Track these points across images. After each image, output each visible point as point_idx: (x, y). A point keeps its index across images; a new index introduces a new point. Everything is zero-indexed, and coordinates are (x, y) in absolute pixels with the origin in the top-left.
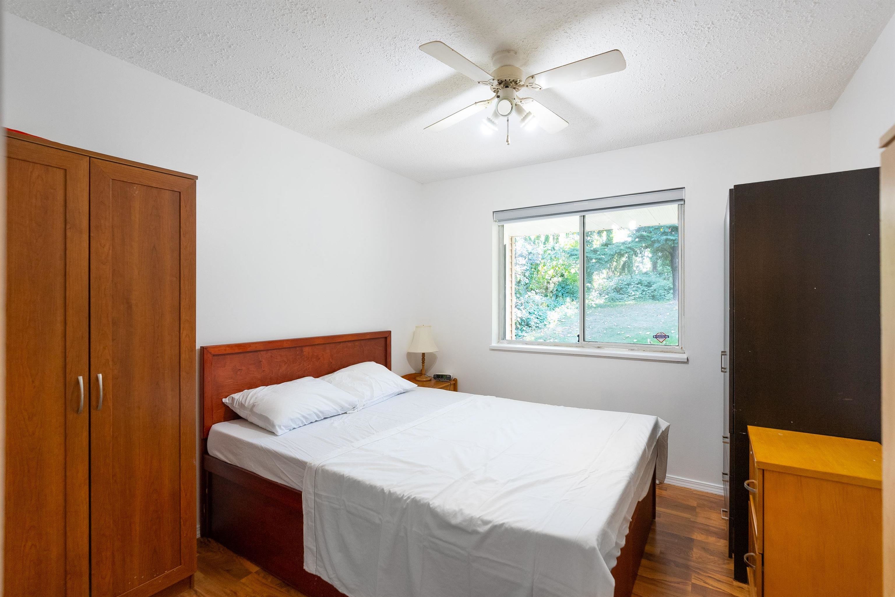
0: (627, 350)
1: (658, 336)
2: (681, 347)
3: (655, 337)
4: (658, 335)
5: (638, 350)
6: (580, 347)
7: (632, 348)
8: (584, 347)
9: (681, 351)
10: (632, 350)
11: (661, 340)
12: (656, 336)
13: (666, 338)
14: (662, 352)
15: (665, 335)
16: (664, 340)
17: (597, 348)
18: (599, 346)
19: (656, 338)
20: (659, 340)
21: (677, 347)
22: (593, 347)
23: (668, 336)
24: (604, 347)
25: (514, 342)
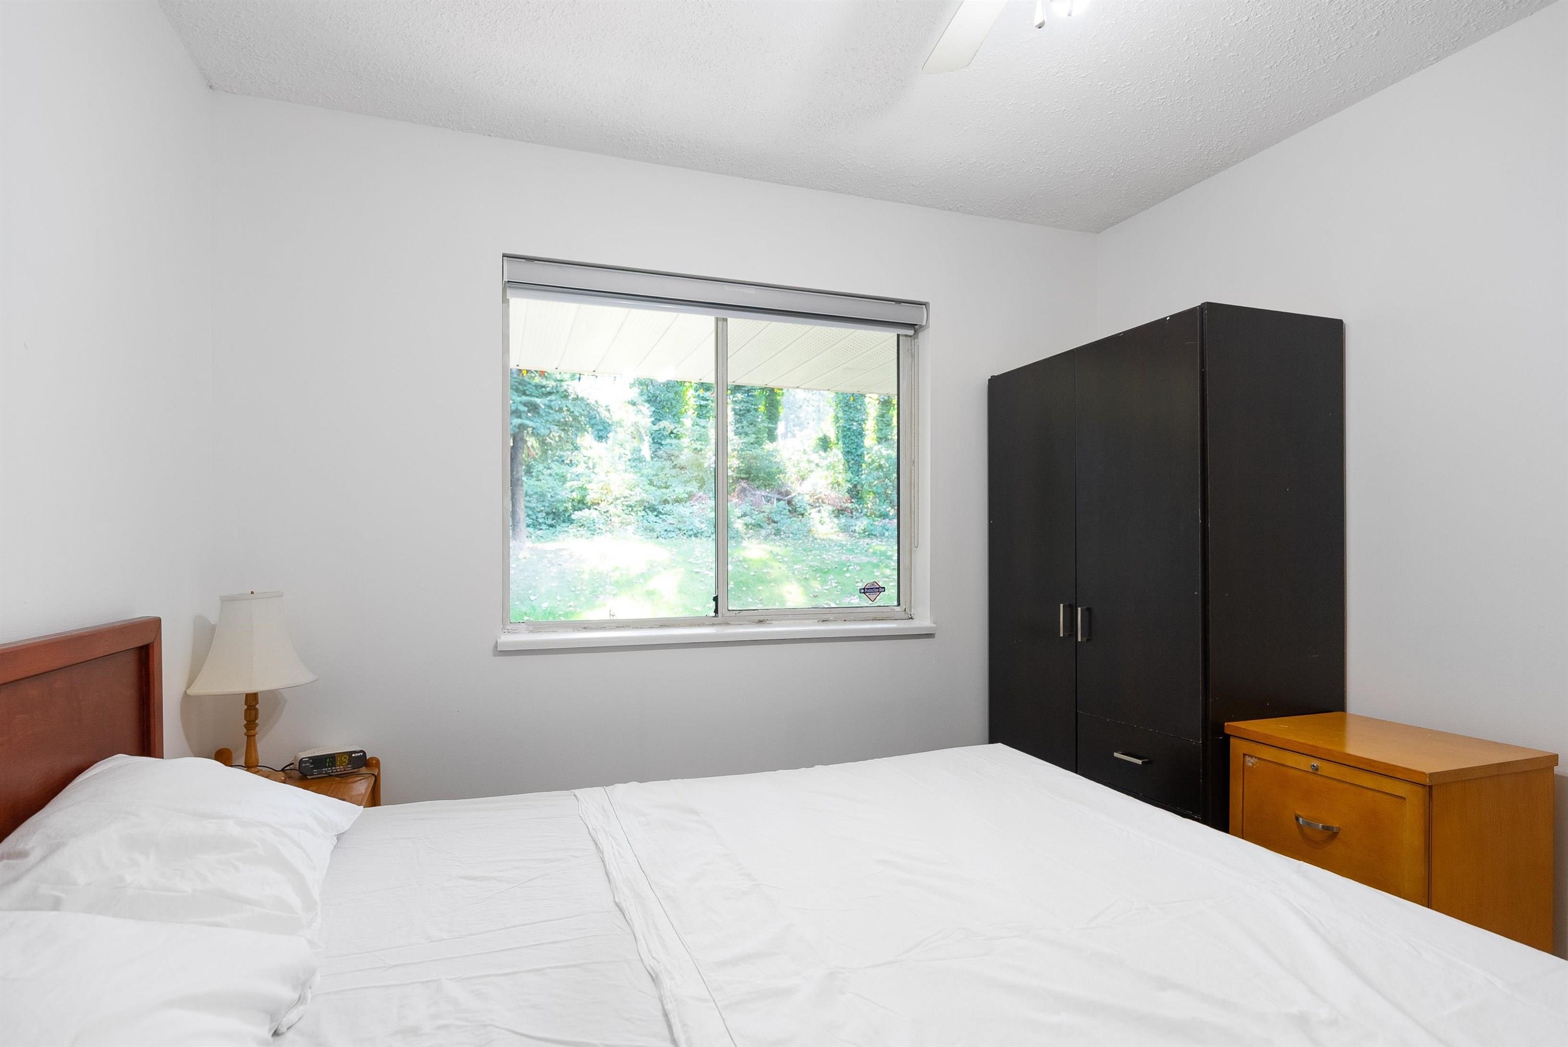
0: (816, 621)
1: (868, 589)
2: (904, 608)
3: (863, 591)
4: (867, 587)
5: (835, 620)
6: (720, 624)
7: (825, 617)
8: (729, 624)
9: (903, 615)
10: (823, 621)
11: (872, 596)
12: (864, 589)
13: (880, 592)
14: (875, 619)
15: (878, 587)
16: (877, 595)
17: (757, 623)
18: (761, 618)
19: (864, 593)
20: (869, 596)
21: (898, 609)
22: (749, 623)
23: (884, 588)
24: (771, 620)
25: (550, 627)
